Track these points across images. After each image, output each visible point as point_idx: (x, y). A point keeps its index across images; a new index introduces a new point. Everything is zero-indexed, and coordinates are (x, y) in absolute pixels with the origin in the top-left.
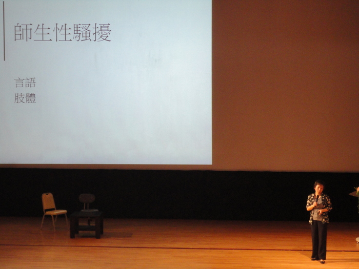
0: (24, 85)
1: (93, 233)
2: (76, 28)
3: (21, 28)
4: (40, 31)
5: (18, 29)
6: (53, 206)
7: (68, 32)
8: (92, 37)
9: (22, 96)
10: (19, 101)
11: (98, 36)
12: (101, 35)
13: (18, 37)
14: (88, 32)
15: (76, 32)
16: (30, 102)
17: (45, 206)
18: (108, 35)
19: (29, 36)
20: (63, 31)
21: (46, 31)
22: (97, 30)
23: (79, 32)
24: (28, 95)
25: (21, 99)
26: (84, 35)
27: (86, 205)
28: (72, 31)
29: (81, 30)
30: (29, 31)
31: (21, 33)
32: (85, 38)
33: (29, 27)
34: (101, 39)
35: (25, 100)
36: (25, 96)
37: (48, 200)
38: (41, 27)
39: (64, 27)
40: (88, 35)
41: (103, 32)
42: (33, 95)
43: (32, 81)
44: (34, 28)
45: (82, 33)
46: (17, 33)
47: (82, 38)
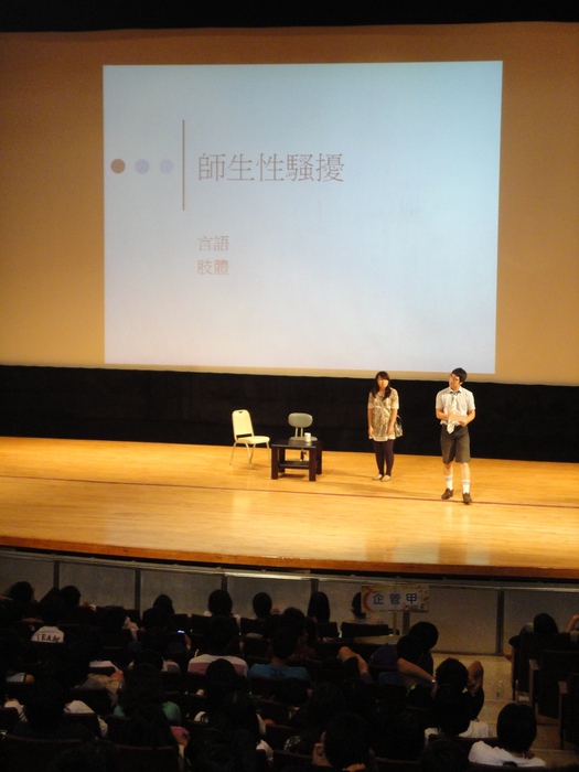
0: (212, 248)
1: (307, 472)
2: (291, 160)
3: (210, 160)
4: (237, 166)
5: (204, 162)
6: (251, 431)
7: (278, 166)
8: (315, 175)
9: (210, 264)
10: (205, 271)
11: (324, 174)
12: (328, 171)
13: (204, 174)
14: (309, 167)
15: (290, 167)
16: (221, 272)
17: (237, 432)
18: (339, 171)
19: (220, 174)
20: (271, 166)
21: (245, 166)
22: (323, 164)
23: (295, 167)
24: (218, 262)
25: (208, 268)
26: (303, 172)
27: (299, 429)
28: (284, 166)
29: (299, 164)
30: (220, 165)
31: (209, 168)
32: (303, 177)
33: (221, 159)
34: (329, 178)
35: (212, 270)
37: (242, 421)
38: (238, 159)
39: (272, 160)
40: (308, 171)
41: (332, 167)
42: (225, 262)
43: (223, 242)
44: (228, 160)
45: (300, 168)
46: (203, 168)
47: (299, 177)
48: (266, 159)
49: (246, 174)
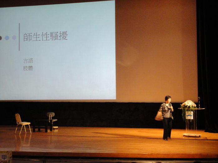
0: (28, 62)
2: (52, 34)
3: (27, 35)
4: (35, 36)
5: (25, 36)
7: (48, 36)
8: (59, 38)
10: (25, 70)
11: (61, 38)
12: (63, 37)
13: (25, 39)
14: (57, 36)
15: (51, 36)
16: (30, 70)
18: (66, 37)
19: (30, 39)
20: (45, 36)
21: (38, 36)
22: (61, 34)
23: (53, 36)
25: (26, 69)
28: (49, 36)
29: (54, 35)
30: (30, 36)
31: (27, 37)
32: (55, 39)
33: (30, 35)
34: (63, 39)
35: (28, 69)
36: (28, 67)
38: (35, 34)
39: (46, 34)
40: (57, 37)
41: (64, 35)
42: (32, 67)
43: (31, 60)
44: (32, 35)
45: (54, 36)
46: (25, 38)
47: (54, 39)
48: (44, 34)
49: (38, 39)
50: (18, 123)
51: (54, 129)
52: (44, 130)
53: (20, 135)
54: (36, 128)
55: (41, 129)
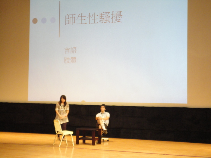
0: (70, 52)
2: (101, 15)
3: (69, 17)
4: (80, 18)
5: (67, 17)
7: (96, 17)
8: (111, 20)
9: (69, 59)
10: (67, 62)
11: (114, 19)
12: (116, 18)
13: (67, 22)
14: (108, 17)
15: (101, 17)
16: (73, 62)
18: (120, 18)
19: (73, 22)
20: (93, 18)
21: (83, 18)
22: (114, 15)
23: (103, 17)
24: (72, 58)
26: (106, 19)
28: (98, 17)
29: (104, 16)
30: (73, 18)
31: (69, 20)
32: (106, 21)
33: (74, 16)
34: (116, 21)
35: (70, 61)
38: (80, 15)
39: (94, 15)
40: (108, 19)
41: (118, 16)
42: (75, 58)
43: (74, 50)
44: (76, 16)
46: (67, 20)
47: (104, 21)
48: (91, 15)
49: (83, 22)
50: (57, 132)
51: (104, 141)
52: (90, 142)
53: (60, 147)
54: (80, 139)
55: (87, 141)
